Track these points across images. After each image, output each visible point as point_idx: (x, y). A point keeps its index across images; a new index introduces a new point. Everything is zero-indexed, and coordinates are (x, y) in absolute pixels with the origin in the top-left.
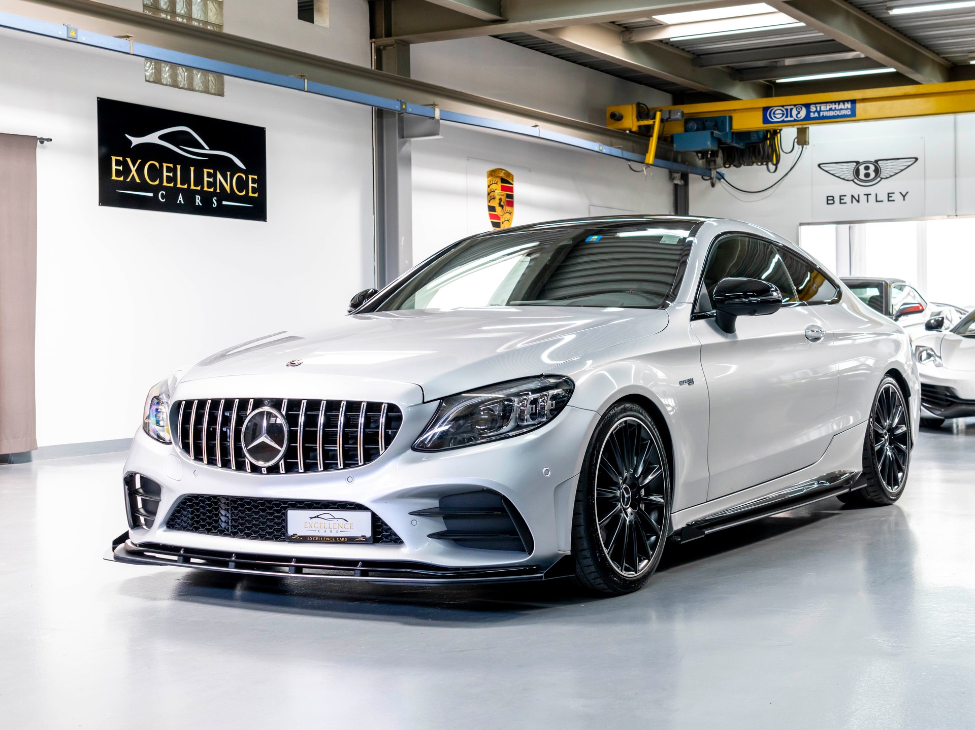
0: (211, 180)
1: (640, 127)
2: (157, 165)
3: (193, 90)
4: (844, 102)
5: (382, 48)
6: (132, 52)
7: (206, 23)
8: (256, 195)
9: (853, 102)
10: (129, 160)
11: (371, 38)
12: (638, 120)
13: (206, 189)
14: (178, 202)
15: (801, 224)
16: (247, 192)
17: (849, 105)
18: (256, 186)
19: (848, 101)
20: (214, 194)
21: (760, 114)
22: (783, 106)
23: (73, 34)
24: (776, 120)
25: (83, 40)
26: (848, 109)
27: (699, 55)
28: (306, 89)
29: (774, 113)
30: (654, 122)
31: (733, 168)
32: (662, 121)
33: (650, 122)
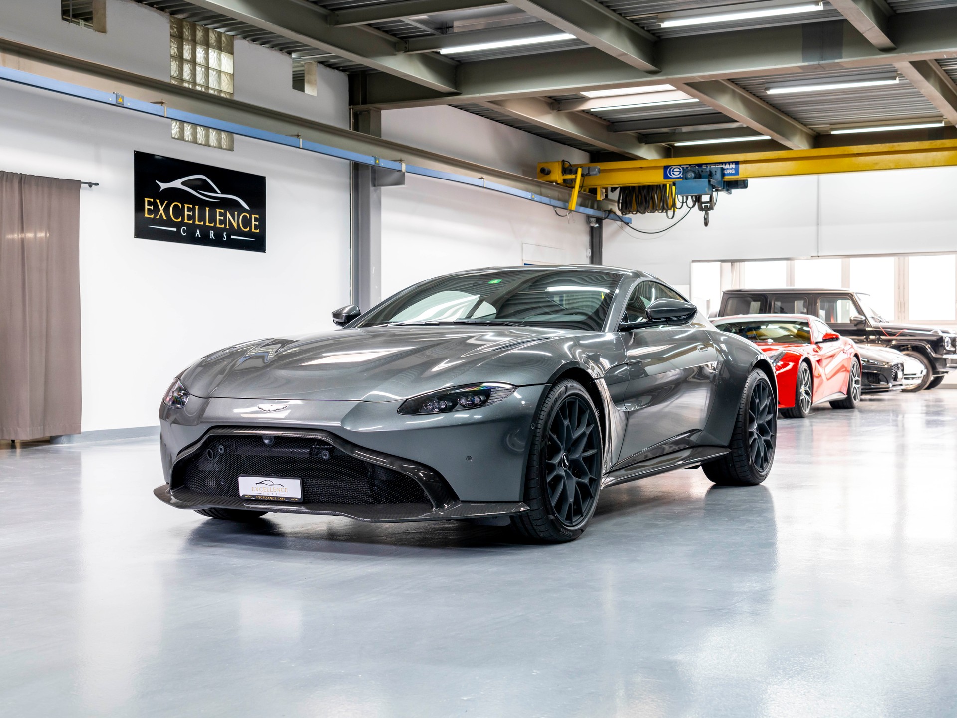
0: (222, 218)
1: (565, 180)
2: (180, 205)
3: (209, 145)
4: (729, 163)
5: (359, 113)
6: (166, 116)
7: (220, 91)
8: (258, 231)
9: (737, 163)
10: (158, 201)
11: (350, 104)
12: (563, 175)
13: (218, 225)
14: (196, 236)
15: (693, 261)
16: (251, 229)
17: (733, 166)
18: (257, 223)
19: (732, 162)
20: (225, 230)
21: (662, 171)
22: (680, 165)
23: (120, 100)
24: (674, 176)
25: (128, 105)
26: (732, 168)
27: (613, 123)
28: (301, 147)
29: (673, 171)
30: (576, 176)
31: (639, 214)
32: (582, 175)
33: (573, 176)
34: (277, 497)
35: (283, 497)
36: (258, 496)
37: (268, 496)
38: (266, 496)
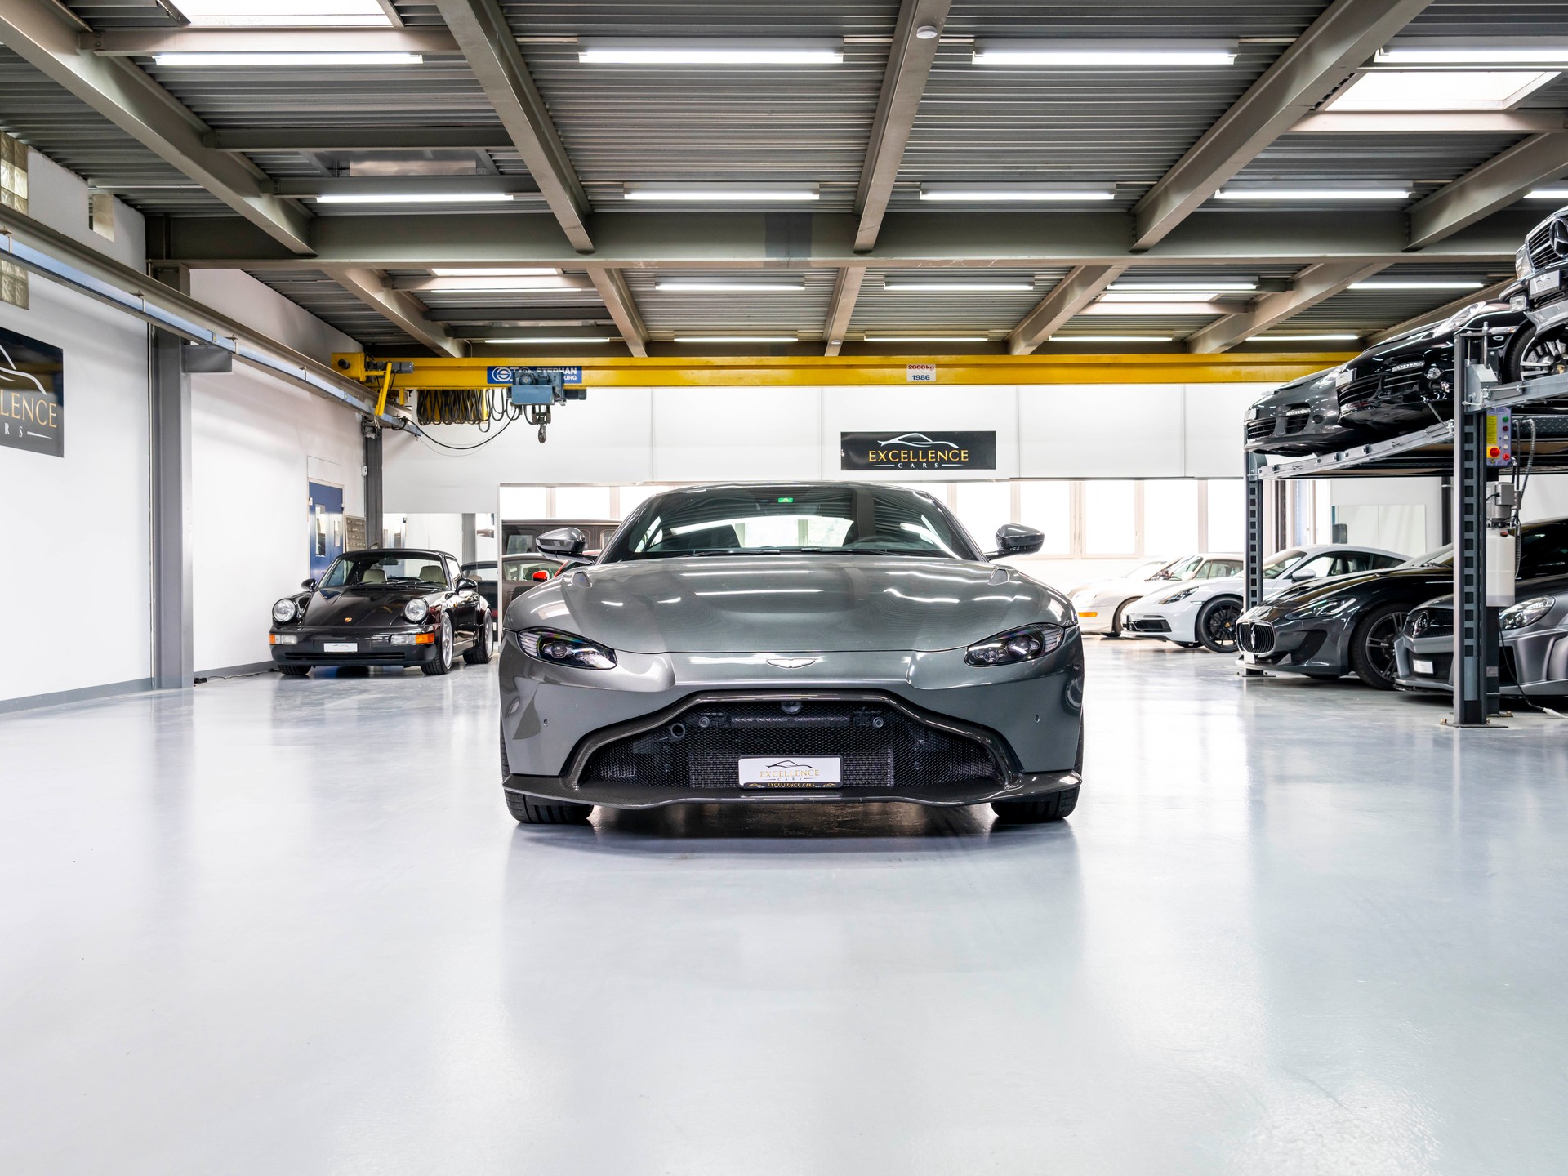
0: (18, 405)
1: (368, 377)
3: (2, 300)
4: (570, 368)
5: (159, 270)
8: (55, 426)
9: (579, 368)
11: (148, 257)
12: (367, 370)
13: (13, 416)
15: (502, 485)
16: (48, 423)
17: (575, 372)
18: (55, 415)
19: (574, 367)
20: (20, 422)
21: (485, 373)
22: (509, 367)
24: (501, 380)
26: (573, 374)
27: (431, 309)
29: (499, 373)
30: (385, 373)
31: (442, 425)
32: (393, 372)
33: (381, 373)
34: (801, 783)
35: (812, 783)
36: (770, 783)
37: (786, 783)
38: (783, 783)
